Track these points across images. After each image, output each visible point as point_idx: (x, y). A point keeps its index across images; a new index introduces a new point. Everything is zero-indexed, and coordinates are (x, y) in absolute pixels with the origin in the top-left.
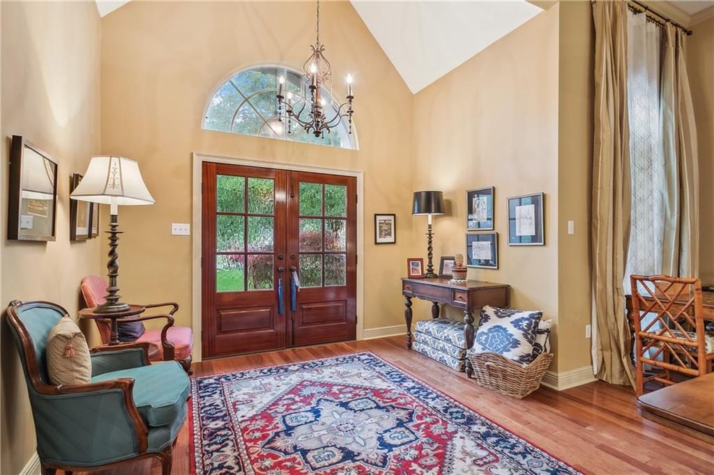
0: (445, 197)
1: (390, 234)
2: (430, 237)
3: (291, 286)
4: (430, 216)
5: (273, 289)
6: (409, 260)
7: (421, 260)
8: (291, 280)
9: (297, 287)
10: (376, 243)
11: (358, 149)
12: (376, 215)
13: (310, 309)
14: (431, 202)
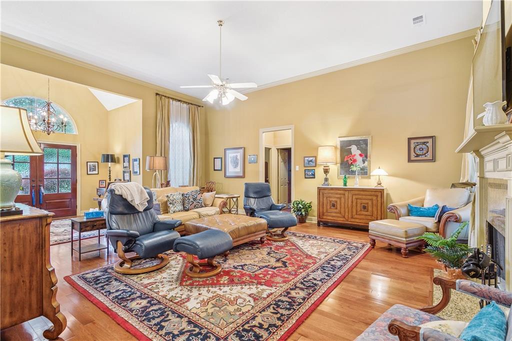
0: (116, 156)
1: (95, 170)
2: (110, 172)
3: (39, 193)
4: (110, 163)
5: (29, 194)
6: (100, 181)
7: (106, 181)
8: (40, 190)
9: (43, 193)
10: (88, 174)
11: (78, 134)
12: (87, 162)
13: (50, 203)
14: (109, 158)
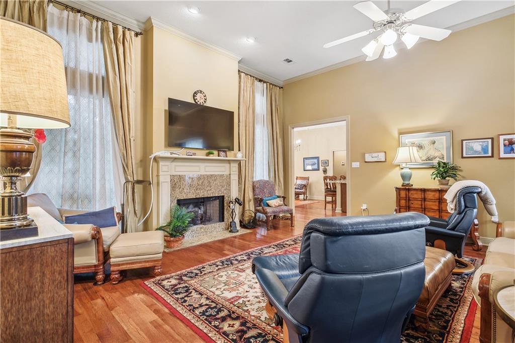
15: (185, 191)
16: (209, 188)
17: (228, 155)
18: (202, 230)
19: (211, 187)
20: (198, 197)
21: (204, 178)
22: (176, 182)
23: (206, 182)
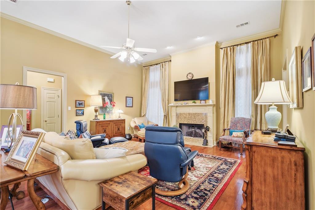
15: (183, 120)
16: (194, 119)
17: (207, 102)
18: (191, 139)
19: (195, 119)
20: (189, 123)
21: (192, 114)
22: (178, 116)
23: (193, 116)
